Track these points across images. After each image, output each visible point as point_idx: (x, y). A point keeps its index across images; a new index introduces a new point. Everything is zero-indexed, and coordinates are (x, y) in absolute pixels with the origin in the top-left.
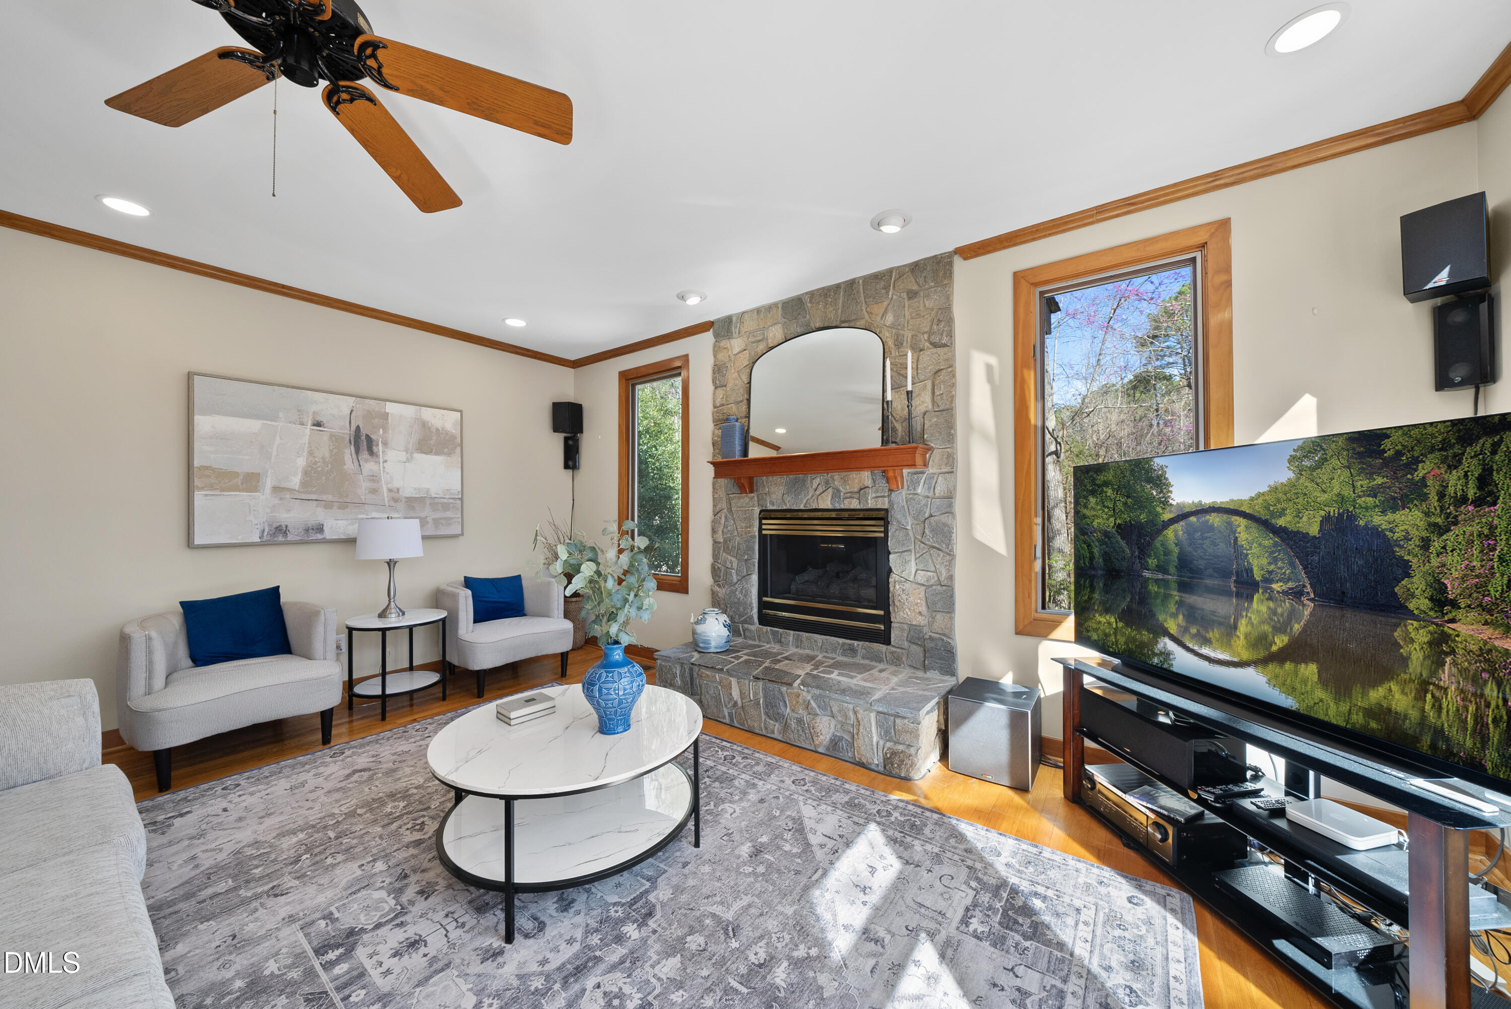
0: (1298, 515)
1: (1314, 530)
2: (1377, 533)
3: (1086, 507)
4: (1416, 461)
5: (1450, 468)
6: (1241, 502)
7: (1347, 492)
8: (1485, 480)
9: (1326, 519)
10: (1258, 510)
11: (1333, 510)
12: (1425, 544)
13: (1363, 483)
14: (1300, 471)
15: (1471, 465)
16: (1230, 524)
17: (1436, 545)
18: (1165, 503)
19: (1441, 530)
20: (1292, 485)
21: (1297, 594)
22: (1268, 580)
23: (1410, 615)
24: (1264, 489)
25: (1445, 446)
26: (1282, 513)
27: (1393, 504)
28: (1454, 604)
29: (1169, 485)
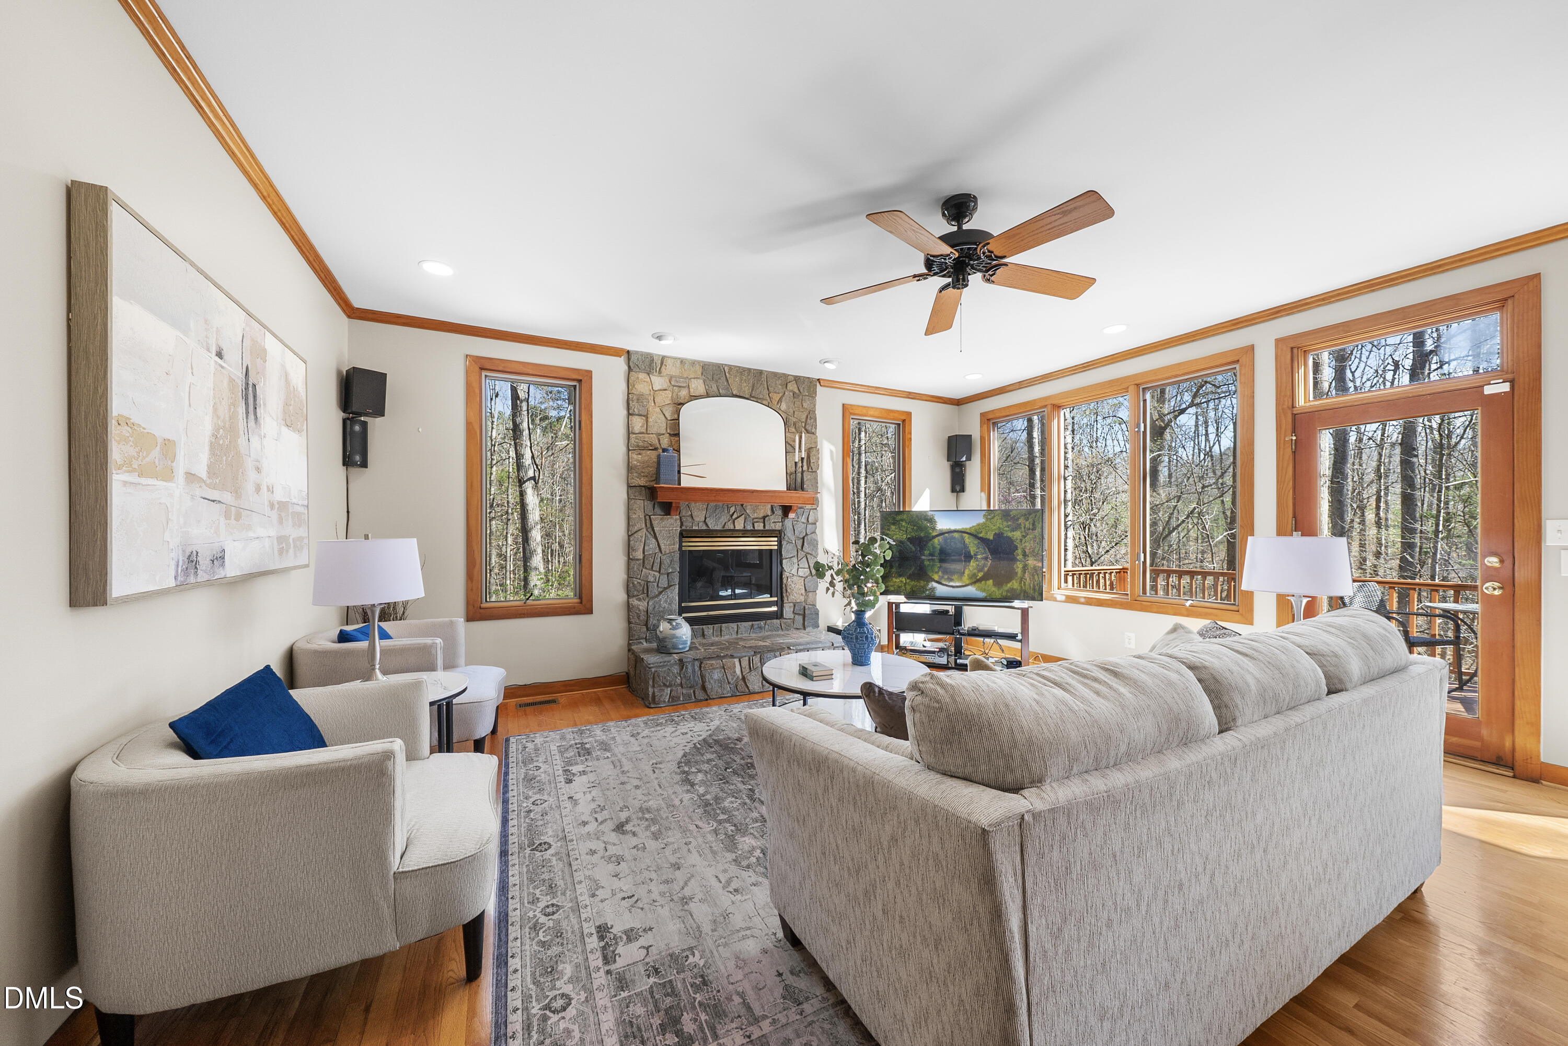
0: (986, 533)
1: (991, 538)
2: (1009, 538)
3: (889, 530)
4: (1019, 518)
5: (1027, 520)
6: (966, 529)
7: (1001, 526)
8: (1034, 524)
9: (995, 534)
10: (973, 531)
11: (997, 532)
12: (1021, 541)
13: (1005, 523)
14: (987, 519)
15: (1031, 520)
16: (962, 536)
17: (1023, 542)
18: (934, 529)
19: (1024, 537)
20: (984, 523)
21: (986, 558)
22: (975, 555)
23: (1018, 560)
24: (975, 524)
25: (1025, 515)
26: (981, 532)
27: (1013, 530)
28: (1028, 556)
29: (935, 522)
